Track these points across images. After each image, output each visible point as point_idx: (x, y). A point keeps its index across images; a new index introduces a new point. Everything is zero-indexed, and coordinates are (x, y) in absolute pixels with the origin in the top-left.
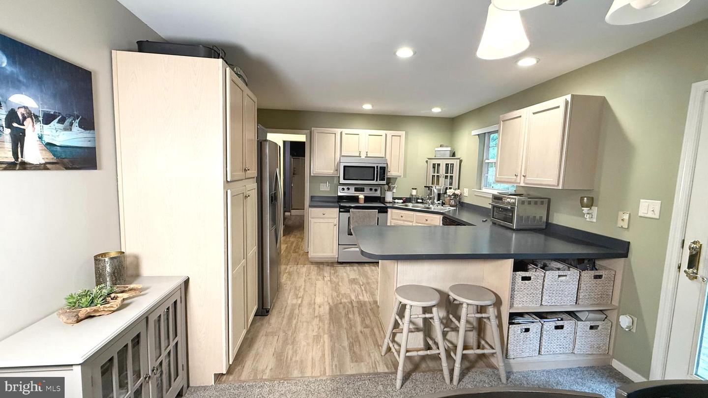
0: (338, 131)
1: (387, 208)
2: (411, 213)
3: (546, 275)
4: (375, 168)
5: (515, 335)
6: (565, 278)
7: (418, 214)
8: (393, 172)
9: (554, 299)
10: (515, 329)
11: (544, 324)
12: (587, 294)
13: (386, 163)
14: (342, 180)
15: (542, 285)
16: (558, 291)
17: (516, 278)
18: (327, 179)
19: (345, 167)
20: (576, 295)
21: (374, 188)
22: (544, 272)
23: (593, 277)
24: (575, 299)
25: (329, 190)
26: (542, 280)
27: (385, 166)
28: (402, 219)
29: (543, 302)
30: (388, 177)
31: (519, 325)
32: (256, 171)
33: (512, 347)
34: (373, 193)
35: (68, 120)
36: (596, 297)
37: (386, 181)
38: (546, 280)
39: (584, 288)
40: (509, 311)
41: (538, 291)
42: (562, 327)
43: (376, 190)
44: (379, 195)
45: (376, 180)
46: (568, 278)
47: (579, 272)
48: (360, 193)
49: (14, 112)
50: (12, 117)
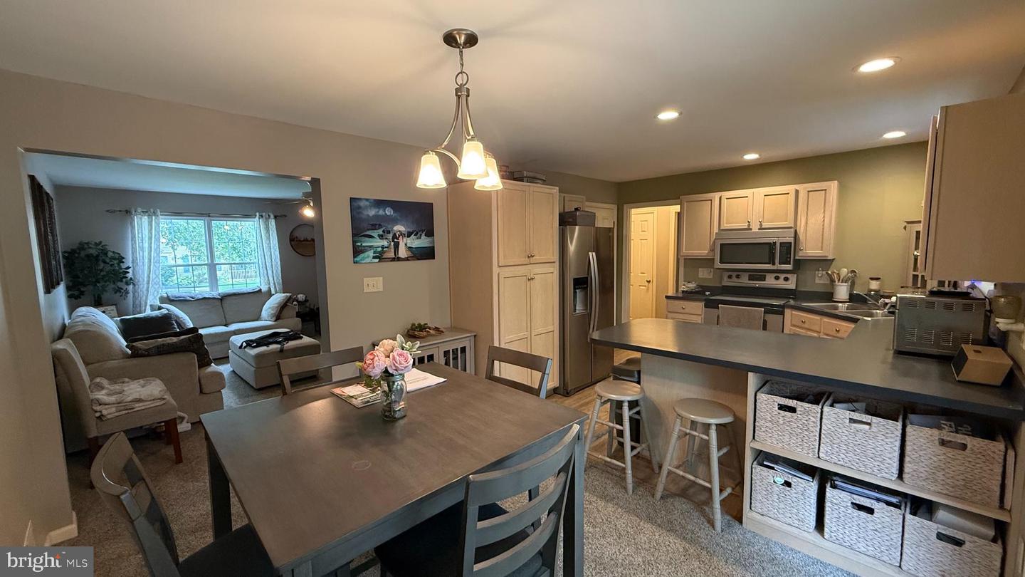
0: (716, 196)
1: (783, 307)
2: (817, 318)
3: (824, 414)
4: (771, 246)
5: (763, 482)
6: (867, 427)
7: (826, 320)
8: (810, 250)
9: (843, 456)
10: (762, 473)
11: (827, 490)
12: (922, 470)
13: (793, 235)
14: (718, 265)
15: (819, 427)
16: (852, 445)
17: (768, 403)
18: (707, 262)
19: (721, 245)
20: (896, 464)
21: (782, 276)
22: (820, 407)
23: (937, 442)
24: (895, 470)
25: (711, 277)
26: (819, 419)
27: (792, 240)
28: (803, 325)
29: (820, 454)
30: (797, 258)
31: (771, 471)
32: (555, 257)
33: (759, 497)
34: (781, 284)
35: (420, 233)
36: (948, 481)
37: (794, 265)
38: (823, 420)
39: (913, 456)
40: (750, 445)
41: (812, 434)
42: (870, 511)
43: (786, 279)
44: (793, 287)
45: (774, 264)
46: (874, 429)
47: (899, 424)
48: (758, 284)
49: (395, 234)
50: (395, 237)
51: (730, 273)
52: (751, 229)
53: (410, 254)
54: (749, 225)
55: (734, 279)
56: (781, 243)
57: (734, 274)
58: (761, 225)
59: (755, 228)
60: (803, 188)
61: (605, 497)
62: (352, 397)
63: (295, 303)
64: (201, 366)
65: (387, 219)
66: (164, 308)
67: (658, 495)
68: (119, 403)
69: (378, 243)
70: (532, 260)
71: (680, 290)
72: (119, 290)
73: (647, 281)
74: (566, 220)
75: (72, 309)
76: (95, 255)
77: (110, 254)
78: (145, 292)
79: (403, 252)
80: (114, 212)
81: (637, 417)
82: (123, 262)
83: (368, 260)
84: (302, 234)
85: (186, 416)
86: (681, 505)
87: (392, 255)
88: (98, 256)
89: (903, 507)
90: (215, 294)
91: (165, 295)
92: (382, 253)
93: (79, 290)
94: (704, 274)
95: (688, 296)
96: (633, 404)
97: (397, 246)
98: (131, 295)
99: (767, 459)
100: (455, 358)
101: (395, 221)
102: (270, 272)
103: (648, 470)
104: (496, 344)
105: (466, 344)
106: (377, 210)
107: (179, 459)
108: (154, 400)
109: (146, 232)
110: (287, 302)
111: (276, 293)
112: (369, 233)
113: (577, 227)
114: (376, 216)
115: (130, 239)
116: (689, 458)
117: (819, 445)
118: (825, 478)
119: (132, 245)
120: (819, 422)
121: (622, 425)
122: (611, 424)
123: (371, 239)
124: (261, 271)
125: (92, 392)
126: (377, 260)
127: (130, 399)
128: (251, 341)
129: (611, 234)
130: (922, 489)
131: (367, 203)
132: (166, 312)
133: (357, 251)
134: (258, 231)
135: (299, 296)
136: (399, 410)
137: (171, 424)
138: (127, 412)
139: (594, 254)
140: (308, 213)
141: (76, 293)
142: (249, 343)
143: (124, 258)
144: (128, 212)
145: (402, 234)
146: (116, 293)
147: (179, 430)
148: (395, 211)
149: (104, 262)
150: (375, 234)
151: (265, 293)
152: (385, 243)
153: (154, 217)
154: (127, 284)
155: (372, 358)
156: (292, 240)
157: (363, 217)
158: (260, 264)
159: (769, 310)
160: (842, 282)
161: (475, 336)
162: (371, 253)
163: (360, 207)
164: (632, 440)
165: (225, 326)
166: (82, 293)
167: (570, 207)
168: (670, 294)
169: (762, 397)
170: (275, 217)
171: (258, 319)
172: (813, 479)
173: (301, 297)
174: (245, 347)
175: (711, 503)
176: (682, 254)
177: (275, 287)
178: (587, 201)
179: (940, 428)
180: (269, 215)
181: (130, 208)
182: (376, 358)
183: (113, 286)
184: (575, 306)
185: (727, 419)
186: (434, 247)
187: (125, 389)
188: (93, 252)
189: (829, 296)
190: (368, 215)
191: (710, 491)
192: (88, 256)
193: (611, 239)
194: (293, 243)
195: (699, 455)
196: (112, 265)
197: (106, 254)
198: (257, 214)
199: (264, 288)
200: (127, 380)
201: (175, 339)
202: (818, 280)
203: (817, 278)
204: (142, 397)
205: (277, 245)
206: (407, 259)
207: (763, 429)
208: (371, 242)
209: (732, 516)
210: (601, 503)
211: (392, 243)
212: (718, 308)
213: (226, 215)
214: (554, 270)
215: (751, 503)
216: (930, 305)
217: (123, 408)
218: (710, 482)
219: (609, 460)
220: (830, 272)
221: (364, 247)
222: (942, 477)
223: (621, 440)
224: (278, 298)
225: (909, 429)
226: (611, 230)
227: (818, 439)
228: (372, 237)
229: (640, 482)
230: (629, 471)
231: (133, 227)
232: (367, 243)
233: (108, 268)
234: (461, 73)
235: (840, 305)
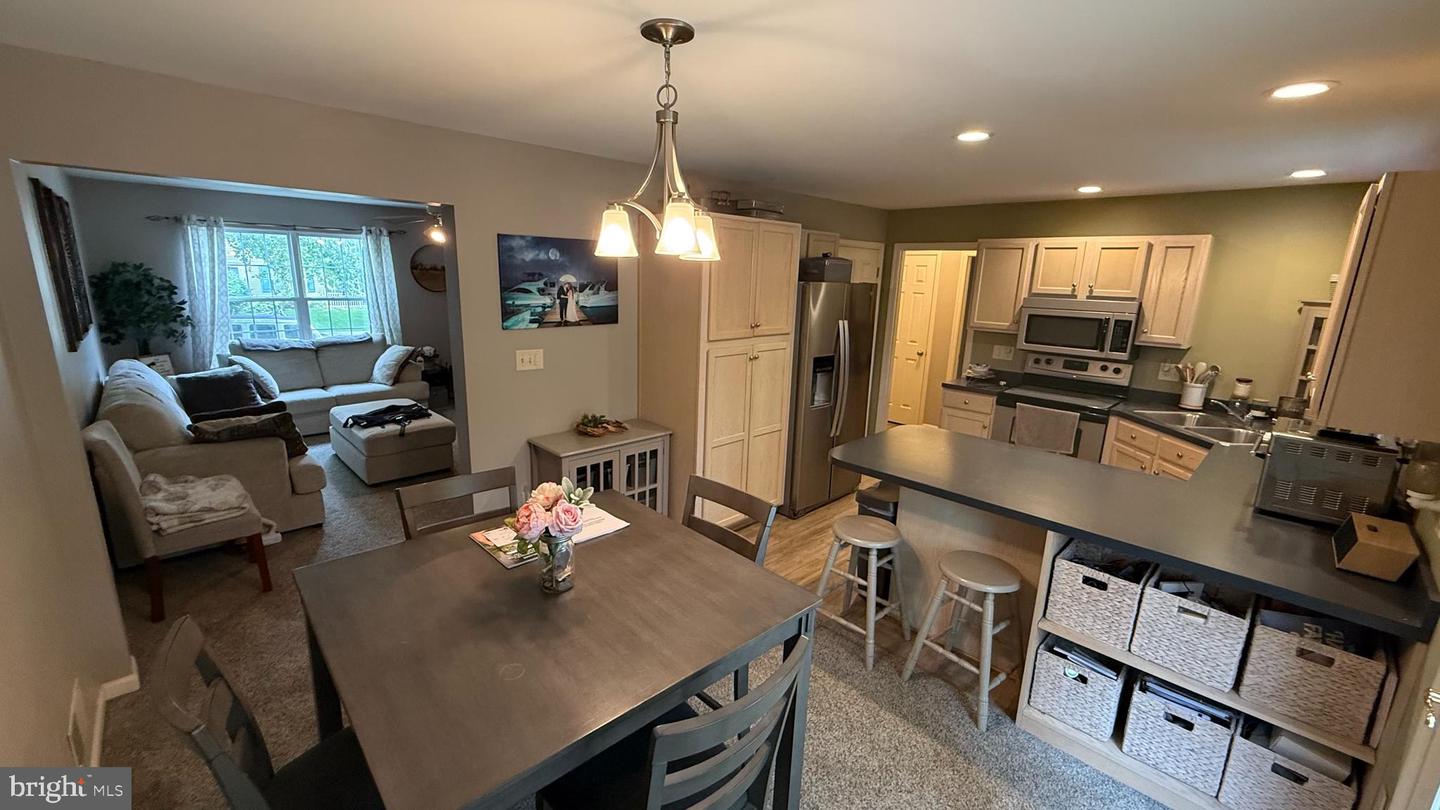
0: (1031, 243)
1: (1108, 413)
2: (1153, 434)
3: (1145, 595)
4: (1102, 323)
5: (1049, 674)
6: (1202, 620)
7: (1166, 439)
8: (1156, 333)
9: (1163, 654)
10: (1050, 661)
11: (1135, 693)
12: (1267, 684)
13: (1135, 311)
14: (1022, 344)
15: (1135, 612)
16: (1177, 641)
17: (1070, 574)
18: (1008, 338)
19: (1031, 316)
20: (1233, 673)
21: (1112, 366)
22: (1141, 586)
23: (1294, 653)
24: (1230, 680)
25: (1010, 359)
26: (1136, 602)
27: (1132, 318)
28: (1134, 443)
29: (1132, 647)
30: (1137, 343)
31: (1062, 660)
32: (790, 326)
33: (1042, 691)
34: (1109, 377)
35: (597, 287)
36: (1300, 702)
37: (1130, 353)
38: (1143, 604)
39: (1259, 666)
40: (1038, 625)
41: (1124, 620)
42: (1189, 726)
43: (1117, 371)
44: (1125, 383)
45: (1102, 350)
46: (1210, 624)
47: (1246, 623)
48: (1075, 374)
49: (561, 288)
50: (561, 291)
51: (1037, 356)
52: (1076, 297)
53: (583, 316)
54: (1074, 290)
55: (1043, 364)
56: (1116, 321)
57: (1044, 358)
58: (1091, 291)
59: (1082, 296)
60: (1159, 241)
61: (835, 672)
62: (499, 549)
63: (419, 358)
64: (291, 456)
65: (551, 266)
66: (236, 363)
67: (907, 674)
68: (183, 513)
69: (537, 301)
70: (758, 331)
71: (964, 374)
72: (172, 333)
73: (918, 354)
74: (810, 271)
75: (109, 362)
76: (135, 281)
77: (157, 282)
78: (210, 337)
79: (572, 314)
80: (157, 219)
81: (889, 567)
82: (176, 293)
83: (522, 326)
84: (427, 260)
85: (274, 524)
86: (937, 690)
87: (557, 318)
88: (139, 283)
89: (1233, 726)
90: (307, 343)
91: (237, 342)
92: (543, 314)
93: (116, 332)
94: (1001, 354)
95: (975, 385)
96: (883, 553)
97: (564, 305)
98: (189, 340)
99: (1056, 644)
100: (643, 465)
101: (561, 268)
102: (384, 314)
103: (896, 636)
104: (699, 474)
105: (657, 446)
106: (537, 252)
107: (267, 586)
108: (229, 509)
109: (205, 252)
110: (408, 358)
111: (393, 343)
112: (522, 286)
113: (824, 284)
114: (535, 262)
115: (183, 260)
116: (953, 625)
117: (1133, 635)
118: (1133, 679)
119: (187, 269)
120: (1136, 606)
121: (866, 579)
122: (851, 577)
123: (528, 295)
124: (372, 312)
125: (144, 495)
126: (536, 325)
127: (197, 507)
128: (359, 417)
129: (872, 293)
130: (1262, 708)
131: (522, 242)
132: (238, 369)
133: (508, 312)
134: (366, 253)
135: (425, 348)
136: (564, 580)
137: (256, 539)
138: (192, 525)
139: (846, 322)
140: (438, 236)
141: (113, 336)
142: (357, 421)
143: (176, 288)
144: (178, 220)
145: (572, 288)
146: (168, 337)
147: (265, 543)
148: (562, 252)
149: (149, 292)
150: (533, 287)
151: (378, 343)
152: (547, 301)
153: (215, 229)
154: (184, 324)
155: (527, 514)
156: (414, 267)
157: (515, 261)
158: (370, 300)
159: (1087, 415)
160: (1196, 383)
161: (671, 435)
162: (527, 316)
163: (511, 249)
164: (878, 595)
165: (323, 388)
166: (121, 337)
167: (816, 252)
168: (949, 380)
169: (1063, 564)
170: (390, 233)
171: (368, 380)
172: (1117, 676)
173: (428, 350)
174: (352, 426)
175: (976, 688)
176: (971, 324)
177: (392, 335)
178: (841, 238)
179: (1302, 634)
180: (380, 231)
181: (181, 215)
182: (533, 515)
183: (162, 327)
184: (813, 395)
185: (1012, 588)
186: (617, 306)
187: (190, 492)
188: (134, 277)
189: (1174, 401)
190: (523, 260)
191: (977, 678)
192: (127, 284)
193: (872, 300)
194: (415, 271)
195: (968, 624)
196: (160, 298)
197: (150, 282)
198: (364, 228)
199: (376, 336)
200: (191, 478)
201: (254, 419)
202: (1163, 377)
203: (1161, 373)
204: (213, 506)
205: (393, 275)
206: (577, 324)
207: (1058, 607)
208: (525, 299)
209: (1001, 707)
210: (830, 681)
211: (558, 301)
212: (1015, 407)
213: (319, 229)
214: (787, 345)
215: (1030, 697)
216: (1318, 452)
217: (188, 520)
218: (978, 665)
219: (843, 622)
220: (1180, 366)
221: (517, 306)
222: (1293, 697)
223: (863, 593)
224: (395, 353)
225: (1259, 630)
226: (872, 287)
227: (1131, 627)
228: (531, 292)
229: (883, 654)
230: (871, 641)
231: (186, 243)
232: (521, 300)
233: (154, 302)
234: (667, 86)
235: (1189, 415)
